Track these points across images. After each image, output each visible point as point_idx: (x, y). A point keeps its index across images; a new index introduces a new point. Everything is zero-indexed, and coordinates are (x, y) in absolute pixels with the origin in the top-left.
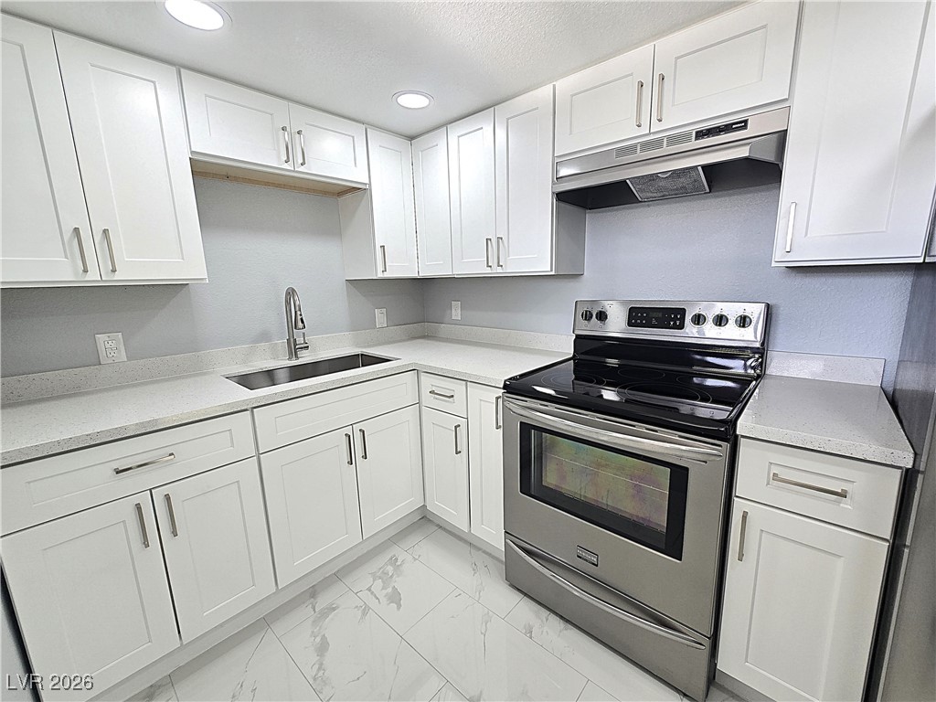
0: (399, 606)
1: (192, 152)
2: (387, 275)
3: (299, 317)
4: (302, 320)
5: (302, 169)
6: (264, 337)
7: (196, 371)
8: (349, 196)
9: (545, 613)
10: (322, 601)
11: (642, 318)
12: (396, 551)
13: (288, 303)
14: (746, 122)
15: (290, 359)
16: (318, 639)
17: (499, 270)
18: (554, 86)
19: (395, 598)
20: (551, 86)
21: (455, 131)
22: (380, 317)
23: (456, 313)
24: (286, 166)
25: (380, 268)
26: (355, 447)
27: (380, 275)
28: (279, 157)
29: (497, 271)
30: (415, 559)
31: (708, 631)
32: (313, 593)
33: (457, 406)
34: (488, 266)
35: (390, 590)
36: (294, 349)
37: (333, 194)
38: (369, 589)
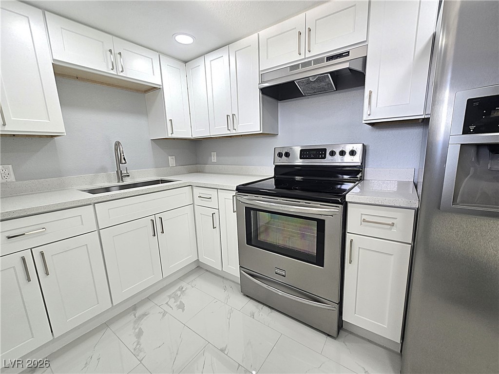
0: (183, 310)
1: (54, 60)
2: (174, 136)
3: (123, 157)
4: (124, 158)
5: (121, 74)
6: (103, 170)
7: (61, 188)
8: (151, 93)
9: (261, 306)
10: (139, 312)
11: (306, 155)
12: (183, 284)
13: (116, 150)
14: (349, 52)
15: (119, 182)
16: (137, 330)
17: (234, 131)
18: (258, 34)
19: (181, 307)
20: (256, 34)
21: (209, 58)
22: (172, 161)
23: (214, 159)
24: (112, 72)
25: (170, 131)
26: (157, 227)
27: (170, 136)
28: (108, 67)
29: (233, 133)
30: (193, 287)
31: (337, 301)
32: (135, 308)
33: (213, 203)
34: (228, 130)
35: (178, 303)
36: (121, 176)
37: (142, 91)
38: (167, 303)
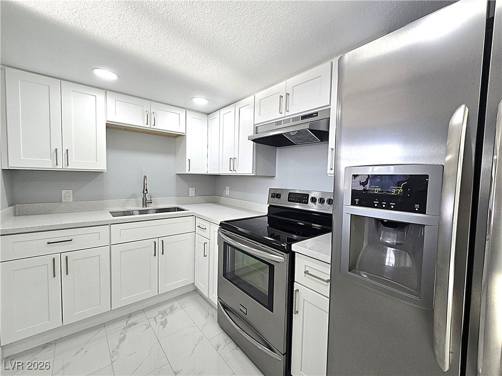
0: (164, 327)
1: (107, 121)
2: (191, 172)
3: (145, 188)
4: (147, 190)
5: (154, 127)
6: (134, 196)
7: (101, 208)
8: (179, 138)
9: (229, 340)
10: (131, 321)
11: (293, 198)
12: (176, 304)
14: (317, 113)
15: (143, 207)
16: (122, 336)
17: (234, 172)
18: (255, 96)
19: (164, 324)
20: (253, 96)
21: (223, 111)
22: (192, 192)
23: (227, 192)
24: (147, 126)
25: (187, 169)
26: (158, 248)
27: (187, 172)
28: (144, 123)
29: (234, 173)
30: (182, 308)
32: (130, 316)
33: (206, 234)
34: (230, 170)
35: (164, 319)
36: (145, 203)
37: (173, 137)
38: (155, 318)
